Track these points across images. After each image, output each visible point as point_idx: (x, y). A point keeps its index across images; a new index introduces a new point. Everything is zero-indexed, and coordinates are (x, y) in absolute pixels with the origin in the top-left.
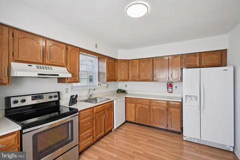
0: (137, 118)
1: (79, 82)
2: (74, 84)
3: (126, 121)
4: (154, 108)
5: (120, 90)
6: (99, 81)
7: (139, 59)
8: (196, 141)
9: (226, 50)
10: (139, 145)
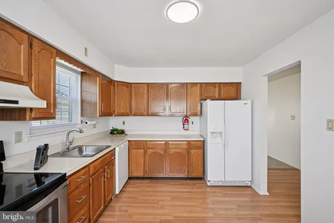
0: (147, 169)
1: (54, 118)
2: (44, 122)
3: (130, 178)
4: (172, 151)
5: (117, 130)
6: (82, 116)
7: (148, 84)
8: (220, 184)
9: (240, 83)
10: (162, 208)
